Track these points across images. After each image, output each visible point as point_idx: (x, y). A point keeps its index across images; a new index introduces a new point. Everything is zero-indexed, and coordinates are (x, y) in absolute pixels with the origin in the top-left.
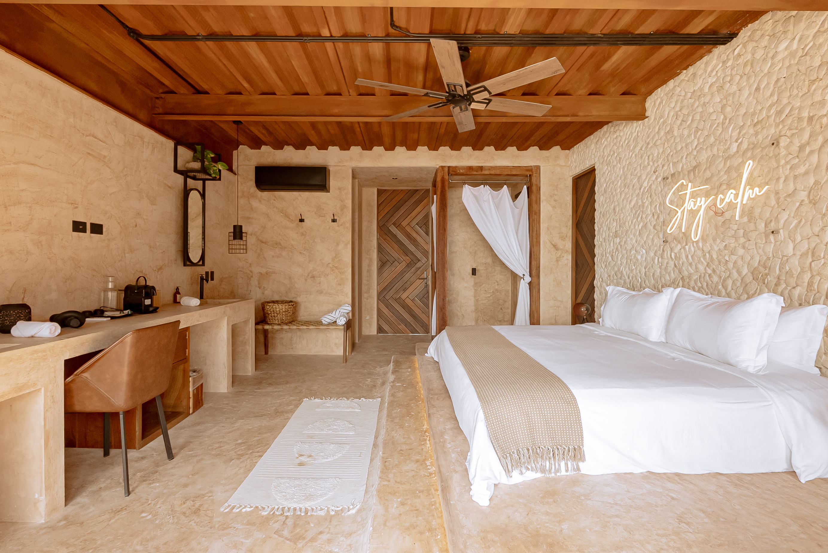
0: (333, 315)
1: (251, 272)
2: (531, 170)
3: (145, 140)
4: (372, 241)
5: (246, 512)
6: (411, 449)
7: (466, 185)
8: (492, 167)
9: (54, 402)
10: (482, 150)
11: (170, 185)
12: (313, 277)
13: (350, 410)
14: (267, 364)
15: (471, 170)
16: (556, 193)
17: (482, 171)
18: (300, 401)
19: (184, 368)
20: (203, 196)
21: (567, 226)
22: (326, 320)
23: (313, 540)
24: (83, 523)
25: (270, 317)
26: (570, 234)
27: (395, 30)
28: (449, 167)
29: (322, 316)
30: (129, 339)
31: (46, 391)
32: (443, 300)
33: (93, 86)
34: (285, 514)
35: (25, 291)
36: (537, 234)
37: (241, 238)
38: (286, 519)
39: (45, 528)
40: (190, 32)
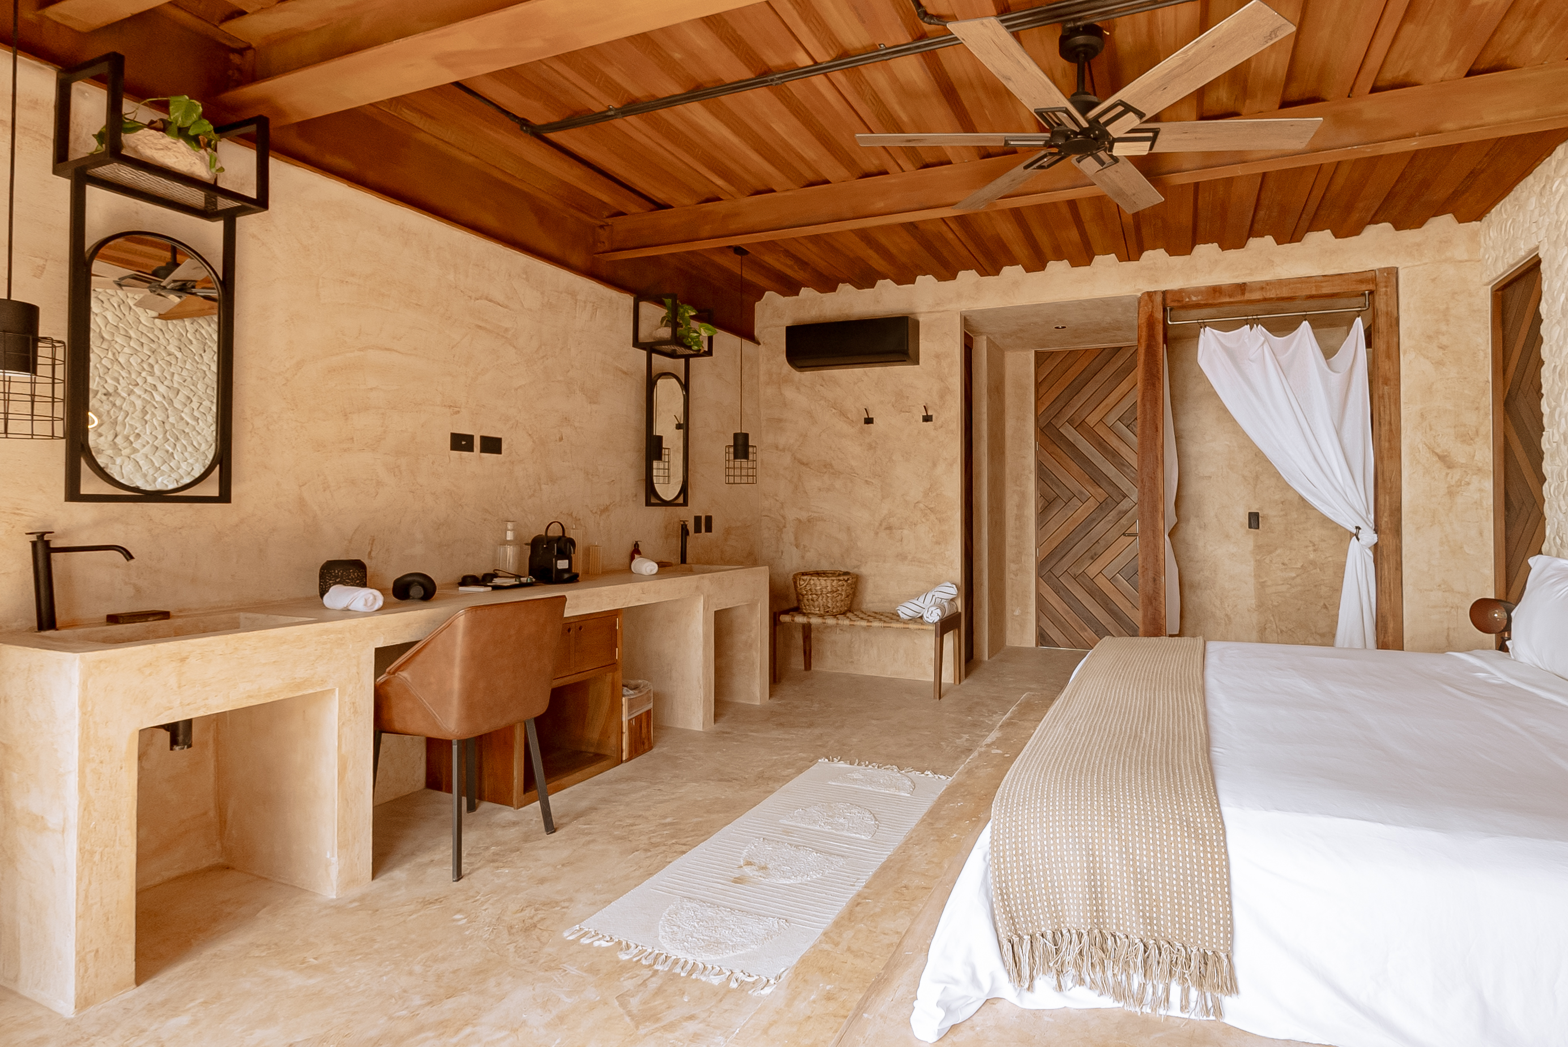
0: (920, 602)
1: (784, 517)
2: (1374, 280)
3: (579, 297)
4: (1024, 457)
5: (599, 947)
6: (926, 888)
7: (1207, 328)
8: (1268, 283)
9: (355, 712)
10: (1243, 247)
11: (625, 369)
12: (889, 528)
13: (892, 791)
14: (797, 689)
15: (1217, 294)
16: (1444, 328)
17: (1243, 294)
18: (813, 761)
19: (613, 678)
20: (686, 386)
21: (1477, 408)
22: (905, 611)
23: (670, 1027)
24: (377, 910)
25: (806, 601)
26: (1487, 426)
27: (930, 24)
28: (1164, 293)
29: (899, 603)
30: (461, 622)
31: (342, 693)
32: (1155, 580)
33: (489, 220)
34: (656, 967)
35: (373, 540)
36: (1391, 430)
37: (746, 456)
38: (651, 976)
39: (332, 907)
40: (597, 108)
